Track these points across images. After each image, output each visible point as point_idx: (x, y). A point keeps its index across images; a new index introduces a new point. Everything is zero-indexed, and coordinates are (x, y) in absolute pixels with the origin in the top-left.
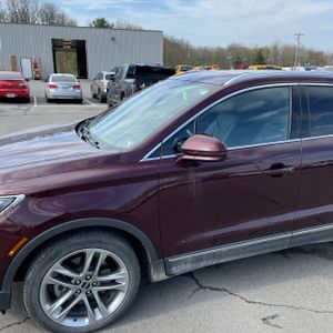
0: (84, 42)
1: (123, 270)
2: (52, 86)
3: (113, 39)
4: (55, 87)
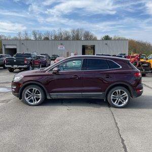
0: (94, 46)
1: (40, 94)
3: (106, 44)
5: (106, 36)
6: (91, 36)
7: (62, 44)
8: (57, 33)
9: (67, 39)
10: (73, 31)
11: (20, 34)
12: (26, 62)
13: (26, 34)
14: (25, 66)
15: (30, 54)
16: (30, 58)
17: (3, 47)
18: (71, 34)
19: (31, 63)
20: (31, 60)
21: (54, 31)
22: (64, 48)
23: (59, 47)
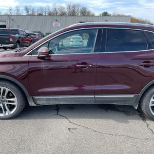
1: (16, 98)
2: (71, 41)
4: (72, 41)
5: (104, 13)
6: (89, 12)
7: (57, 20)
8: (52, 9)
9: (63, 14)
10: (69, 7)
12: (11, 40)
14: (10, 45)
15: (17, 30)
16: (17, 35)
18: (66, 10)
19: (18, 42)
20: (20, 37)
21: (48, 6)
22: (59, 25)
23: (54, 24)
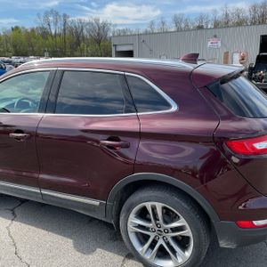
7: (215, 36)
8: (220, 16)
9: (240, 23)
10: (254, 8)
11: (152, 23)
13: (163, 23)
17: (113, 49)
18: (248, 14)
21: (215, 11)
22: (219, 44)
23: (209, 44)
